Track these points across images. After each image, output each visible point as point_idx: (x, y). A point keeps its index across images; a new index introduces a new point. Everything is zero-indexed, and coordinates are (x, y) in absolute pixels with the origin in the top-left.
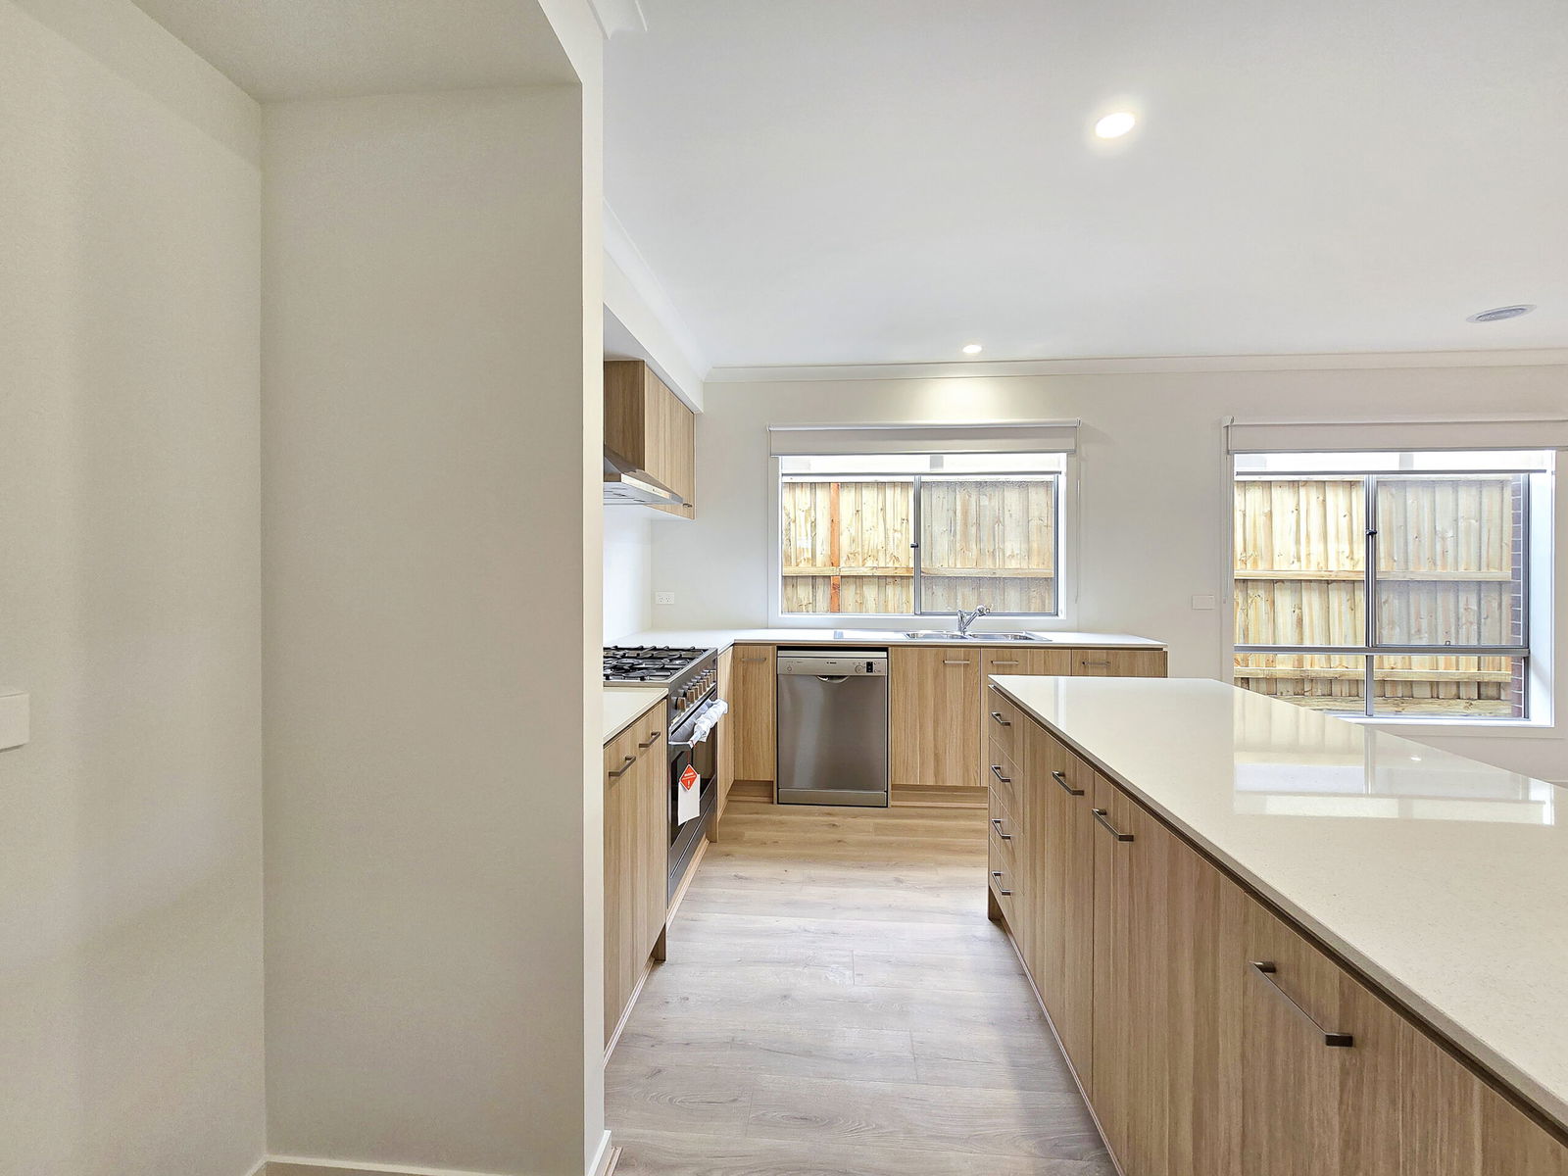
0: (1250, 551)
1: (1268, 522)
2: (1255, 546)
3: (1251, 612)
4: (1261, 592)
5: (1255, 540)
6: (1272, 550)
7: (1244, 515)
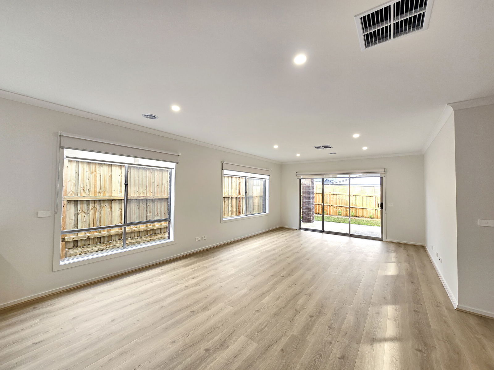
0: (102, 189)
1: (110, 179)
2: (105, 187)
3: (102, 212)
4: (106, 204)
5: (105, 185)
6: (111, 189)
7: (101, 175)
